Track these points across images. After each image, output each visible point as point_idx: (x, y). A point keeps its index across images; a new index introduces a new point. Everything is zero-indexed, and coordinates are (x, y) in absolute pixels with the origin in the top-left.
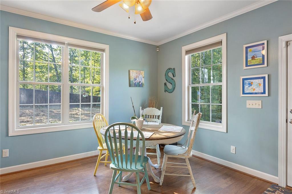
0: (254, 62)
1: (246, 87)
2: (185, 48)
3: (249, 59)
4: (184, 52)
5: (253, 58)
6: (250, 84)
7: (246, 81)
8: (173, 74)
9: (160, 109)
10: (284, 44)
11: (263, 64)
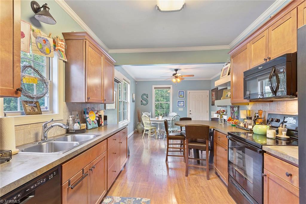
0: (181, 96)
1: (179, 104)
2: (154, 86)
3: (180, 95)
4: (153, 88)
5: (181, 95)
6: (180, 103)
7: (179, 102)
8: (147, 97)
9: (150, 113)
10: (189, 93)
11: (184, 97)
